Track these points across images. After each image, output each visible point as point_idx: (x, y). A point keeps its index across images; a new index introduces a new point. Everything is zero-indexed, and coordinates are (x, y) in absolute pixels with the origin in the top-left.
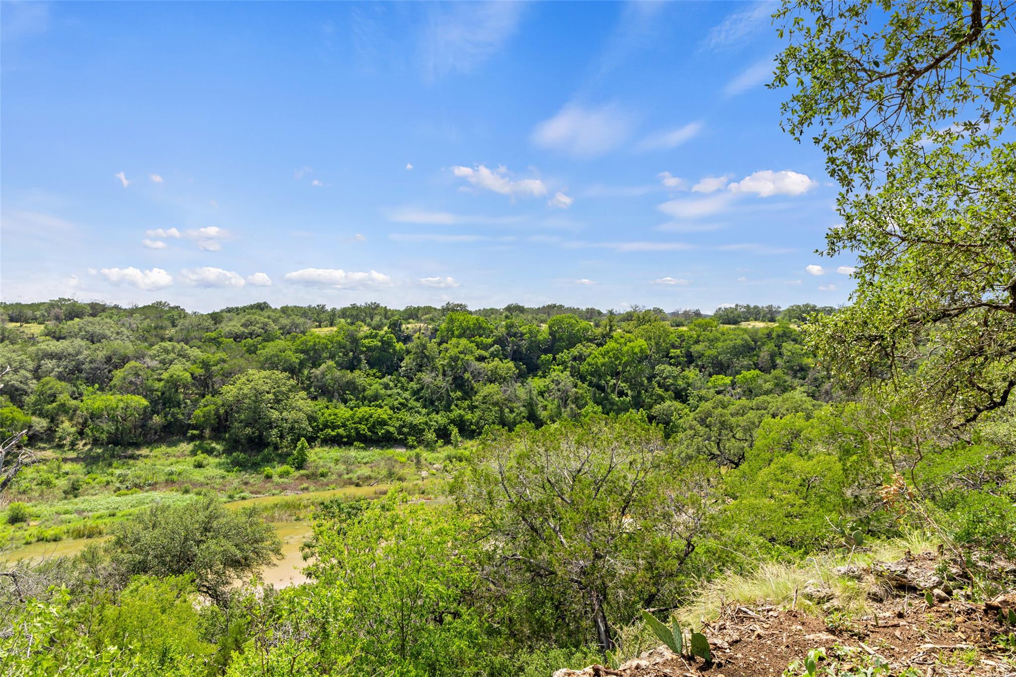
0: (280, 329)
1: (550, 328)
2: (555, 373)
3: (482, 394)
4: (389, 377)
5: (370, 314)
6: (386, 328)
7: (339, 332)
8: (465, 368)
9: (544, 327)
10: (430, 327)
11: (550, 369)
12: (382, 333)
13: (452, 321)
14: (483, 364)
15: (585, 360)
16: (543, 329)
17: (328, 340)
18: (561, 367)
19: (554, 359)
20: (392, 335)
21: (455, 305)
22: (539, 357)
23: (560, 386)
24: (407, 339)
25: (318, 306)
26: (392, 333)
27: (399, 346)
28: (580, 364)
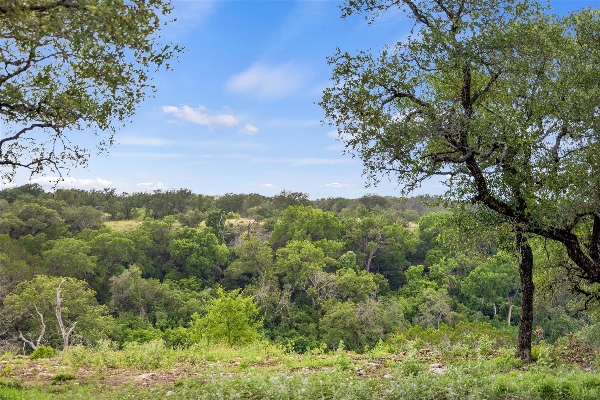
0: (67, 223)
1: (422, 228)
2: (428, 290)
3: (332, 315)
4: (209, 289)
5: (180, 203)
6: (203, 224)
7: (144, 229)
8: (309, 280)
9: (413, 227)
10: (262, 223)
11: (420, 285)
12: (198, 231)
13: (292, 216)
14: (333, 276)
15: (468, 273)
16: (412, 230)
17: (131, 238)
18: (434, 283)
19: (426, 270)
20: (213, 234)
21: (293, 194)
22: (406, 268)
23: (434, 308)
24: (230, 239)
25: (106, 190)
26: (212, 232)
27: (223, 248)
28: (462, 279)
